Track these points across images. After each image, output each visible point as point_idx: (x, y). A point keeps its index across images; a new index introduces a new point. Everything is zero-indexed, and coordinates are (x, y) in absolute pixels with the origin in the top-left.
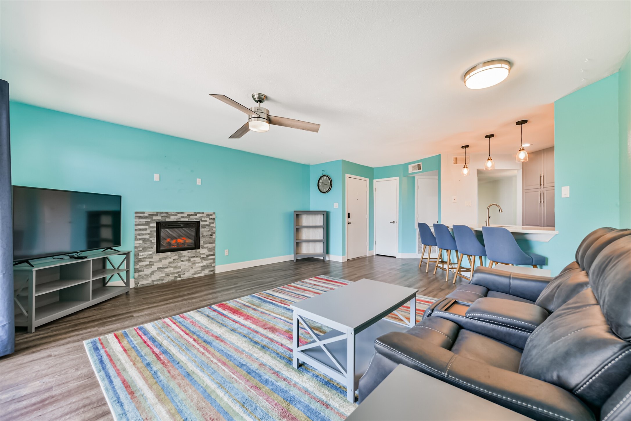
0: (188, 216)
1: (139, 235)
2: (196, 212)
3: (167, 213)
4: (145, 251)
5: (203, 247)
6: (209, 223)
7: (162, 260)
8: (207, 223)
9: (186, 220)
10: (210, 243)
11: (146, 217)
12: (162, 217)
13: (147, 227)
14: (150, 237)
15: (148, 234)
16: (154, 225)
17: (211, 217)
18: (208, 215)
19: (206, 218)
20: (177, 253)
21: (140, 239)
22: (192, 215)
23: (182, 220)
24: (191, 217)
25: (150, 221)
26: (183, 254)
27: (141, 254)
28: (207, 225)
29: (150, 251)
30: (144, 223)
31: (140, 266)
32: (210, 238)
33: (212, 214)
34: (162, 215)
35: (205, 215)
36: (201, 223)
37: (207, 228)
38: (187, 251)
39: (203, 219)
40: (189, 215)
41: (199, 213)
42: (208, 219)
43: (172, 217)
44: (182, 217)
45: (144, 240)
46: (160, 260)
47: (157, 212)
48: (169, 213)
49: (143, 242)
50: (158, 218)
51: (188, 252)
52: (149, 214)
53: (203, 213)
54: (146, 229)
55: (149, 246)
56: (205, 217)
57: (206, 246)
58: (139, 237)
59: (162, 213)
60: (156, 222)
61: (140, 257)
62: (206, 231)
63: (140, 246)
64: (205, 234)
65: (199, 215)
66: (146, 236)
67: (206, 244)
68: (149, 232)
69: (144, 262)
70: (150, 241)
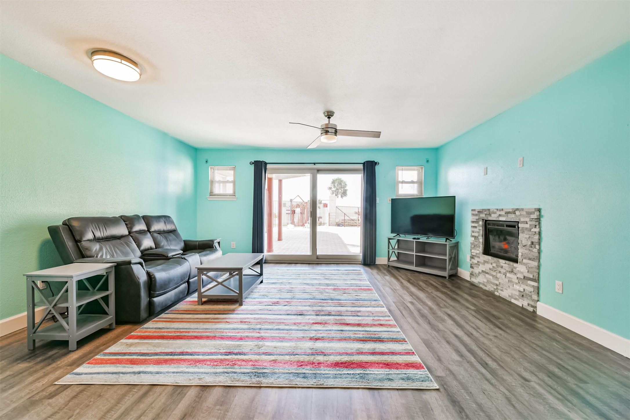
0: (505, 213)
1: (473, 232)
2: (513, 209)
3: (489, 210)
4: (475, 249)
5: (522, 263)
6: (530, 225)
7: (486, 264)
8: (527, 226)
9: (504, 219)
10: (530, 259)
11: (476, 215)
13: (476, 225)
14: (479, 236)
15: (478, 232)
16: (481, 223)
17: (532, 216)
18: (529, 213)
19: (526, 217)
20: (496, 260)
21: (473, 236)
22: (509, 213)
23: (501, 219)
24: (509, 215)
25: (478, 218)
26: (502, 264)
27: (473, 251)
28: (526, 229)
29: (478, 250)
30: (475, 220)
31: (472, 262)
32: (530, 250)
33: (534, 210)
34: (485, 213)
35: (524, 213)
36: (520, 225)
37: (526, 234)
39: (522, 219)
40: (507, 213)
41: (517, 209)
42: (528, 219)
43: (493, 215)
44: (500, 215)
45: (475, 237)
46: (485, 262)
48: (491, 211)
49: (475, 239)
50: (483, 216)
51: (505, 263)
52: (478, 212)
53: (522, 210)
54: (476, 227)
55: (477, 244)
56: (523, 216)
57: (524, 261)
58: (473, 234)
59: (485, 210)
60: (483, 219)
61: (473, 254)
62: (526, 238)
63: (473, 243)
64: (524, 242)
65: (517, 213)
66: (476, 234)
67: (525, 258)
68: (478, 230)
69: (474, 259)
70: (479, 240)
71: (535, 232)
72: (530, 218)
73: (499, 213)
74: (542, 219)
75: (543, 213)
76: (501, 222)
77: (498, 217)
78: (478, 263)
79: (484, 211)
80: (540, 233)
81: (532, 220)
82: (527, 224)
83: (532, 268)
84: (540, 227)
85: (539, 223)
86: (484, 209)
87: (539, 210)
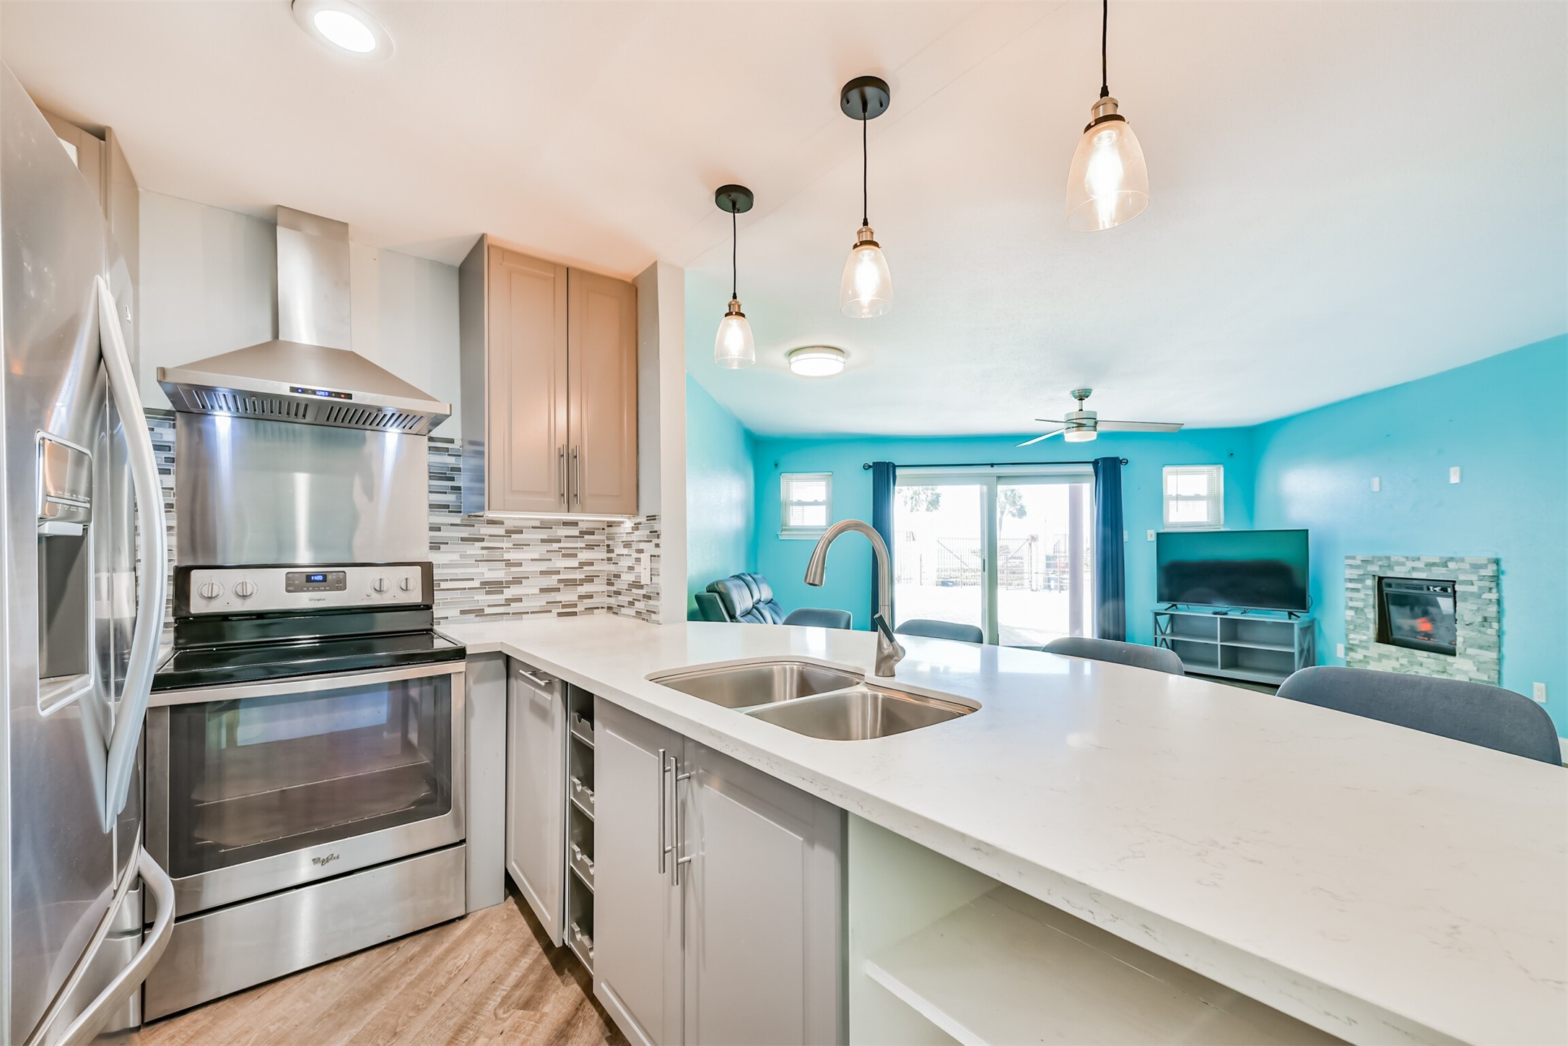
0: (1426, 566)
1: (1351, 599)
2: (1443, 558)
3: (1388, 558)
4: (1358, 633)
5: (1464, 655)
6: (1480, 588)
7: (1383, 660)
8: (1474, 589)
9: (1423, 576)
10: (1481, 647)
11: (1358, 567)
12: (1380, 566)
13: (1359, 586)
14: (1365, 607)
15: (1363, 600)
16: (1369, 582)
17: (1483, 572)
18: (1476, 567)
19: (1471, 573)
20: (1407, 652)
21: (1351, 608)
22: (1434, 564)
23: (1415, 575)
24: (1433, 568)
25: (1362, 573)
26: (1420, 659)
27: (1351, 636)
28: (1472, 594)
29: (1364, 635)
30: (1356, 577)
31: (1351, 658)
32: (1480, 632)
33: (1486, 562)
34: (1380, 563)
35: (1466, 566)
36: (1457, 587)
37: (1472, 604)
38: (1425, 654)
39: (1462, 577)
40: (1430, 565)
41: (1452, 559)
42: (1474, 578)
43: (1397, 568)
44: (1413, 569)
45: (1356, 609)
46: (1381, 657)
47: (1373, 557)
48: (1392, 560)
49: (1356, 614)
50: (1374, 569)
51: (1429, 657)
52: (1362, 561)
53: (1462, 560)
54: (1357, 590)
55: (1363, 623)
56: (1465, 571)
57: (1470, 651)
58: (1351, 604)
59: (1380, 559)
60: (1374, 576)
61: (1351, 642)
62: (1472, 610)
63: (1351, 621)
64: (1468, 618)
65: (1451, 565)
66: (1360, 604)
67: (1471, 646)
68: (1363, 597)
69: (1356, 652)
70: (1365, 614)
71: (1490, 600)
72: (1479, 576)
73: (1410, 564)
74: (1502, 577)
75: (1504, 566)
76: (1415, 582)
77: (1409, 572)
78: (1366, 660)
79: (1376, 560)
80: (1499, 602)
81: (1482, 578)
82: (1473, 584)
83: (1485, 663)
84: (1499, 591)
85: (1498, 584)
86: (1378, 557)
87: (1497, 562)
